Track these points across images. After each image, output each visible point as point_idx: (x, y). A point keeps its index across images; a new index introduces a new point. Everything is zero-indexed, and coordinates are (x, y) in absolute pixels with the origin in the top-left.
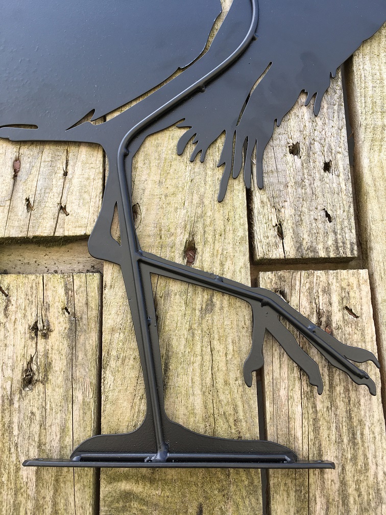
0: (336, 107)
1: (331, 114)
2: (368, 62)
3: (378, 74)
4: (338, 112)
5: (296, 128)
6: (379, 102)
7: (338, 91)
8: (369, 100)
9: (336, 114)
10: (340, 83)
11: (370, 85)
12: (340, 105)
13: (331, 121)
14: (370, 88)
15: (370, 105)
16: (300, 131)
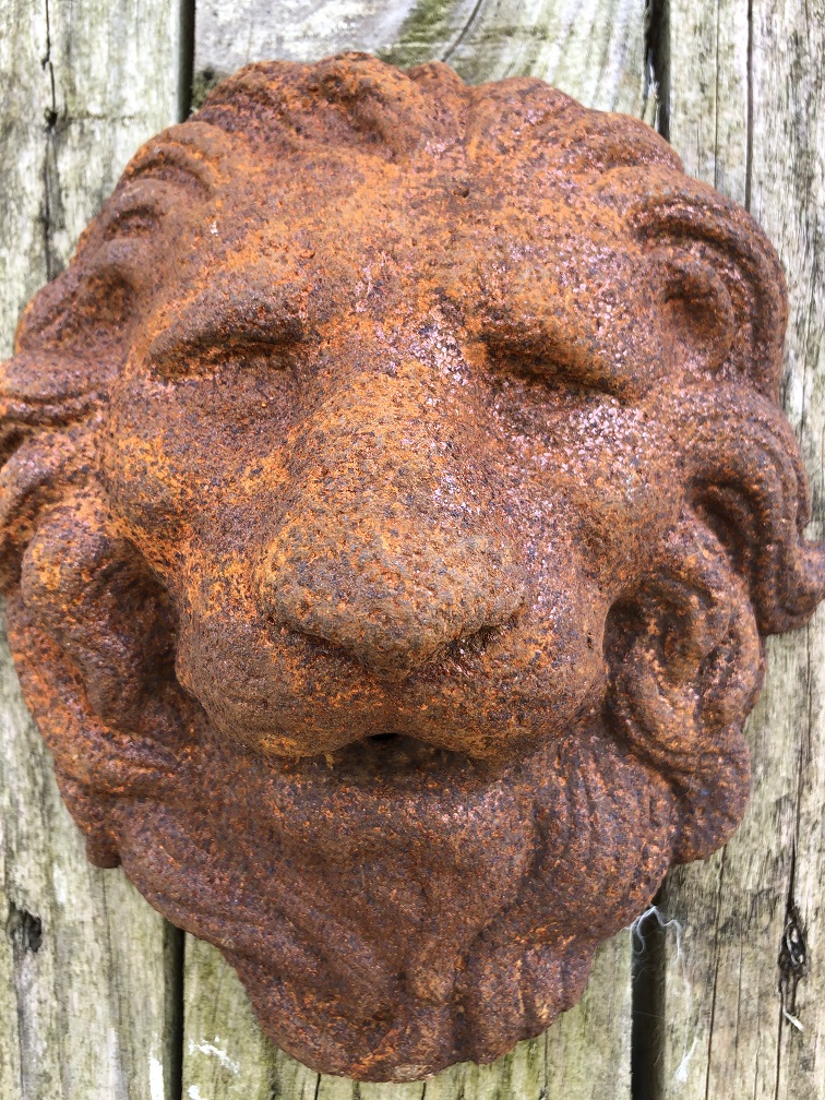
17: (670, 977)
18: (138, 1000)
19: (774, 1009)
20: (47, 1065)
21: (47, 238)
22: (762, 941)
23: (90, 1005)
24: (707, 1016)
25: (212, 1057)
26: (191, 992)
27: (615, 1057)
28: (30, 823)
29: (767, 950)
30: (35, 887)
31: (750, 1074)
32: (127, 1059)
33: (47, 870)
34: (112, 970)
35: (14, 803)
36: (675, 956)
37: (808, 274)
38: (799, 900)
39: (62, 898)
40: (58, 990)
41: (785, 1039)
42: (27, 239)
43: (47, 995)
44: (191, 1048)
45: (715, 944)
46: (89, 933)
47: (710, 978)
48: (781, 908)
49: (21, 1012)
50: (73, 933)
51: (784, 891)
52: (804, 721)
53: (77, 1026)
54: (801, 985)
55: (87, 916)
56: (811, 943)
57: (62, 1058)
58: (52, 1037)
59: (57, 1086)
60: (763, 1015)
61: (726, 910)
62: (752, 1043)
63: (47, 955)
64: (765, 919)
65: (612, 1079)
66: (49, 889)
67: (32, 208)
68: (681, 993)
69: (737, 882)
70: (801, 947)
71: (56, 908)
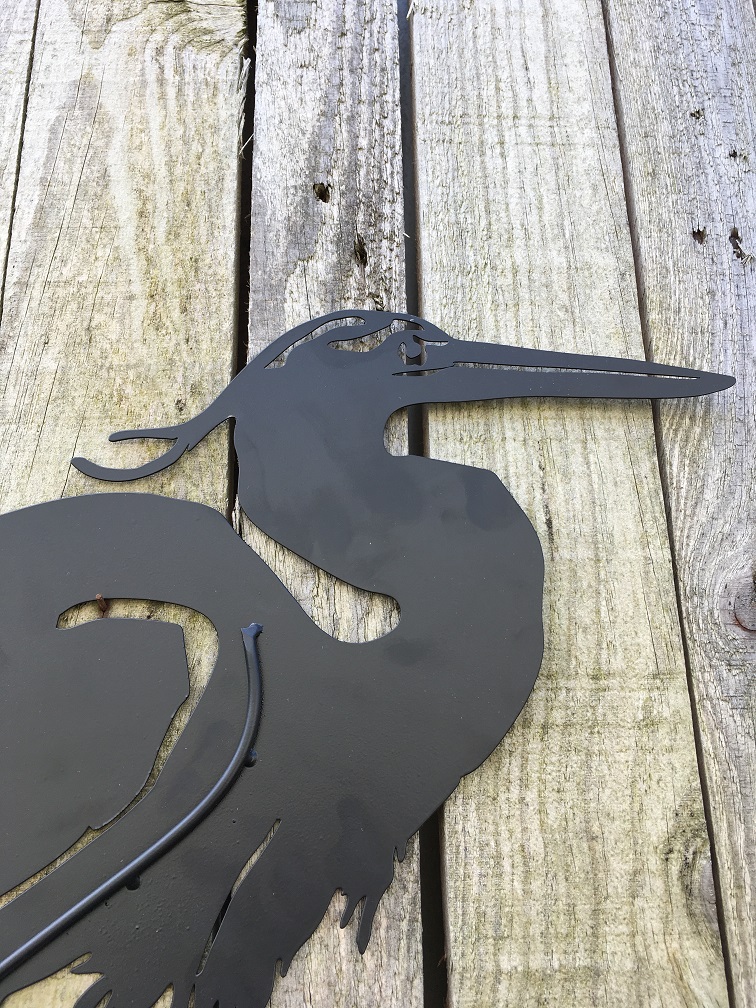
0: (404, 925)
1: (393, 942)
2: (473, 816)
3: (493, 844)
4: (409, 938)
5: (322, 976)
6: (491, 912)
7: (410, 886)
8: (471, 910)
9: (403, 943)
10: (415, 866)
11: (475, 870)
12: (412, 921)
13: (392, 961)
14: (475, 879)
15: (472, 920)
16: (329, 984)
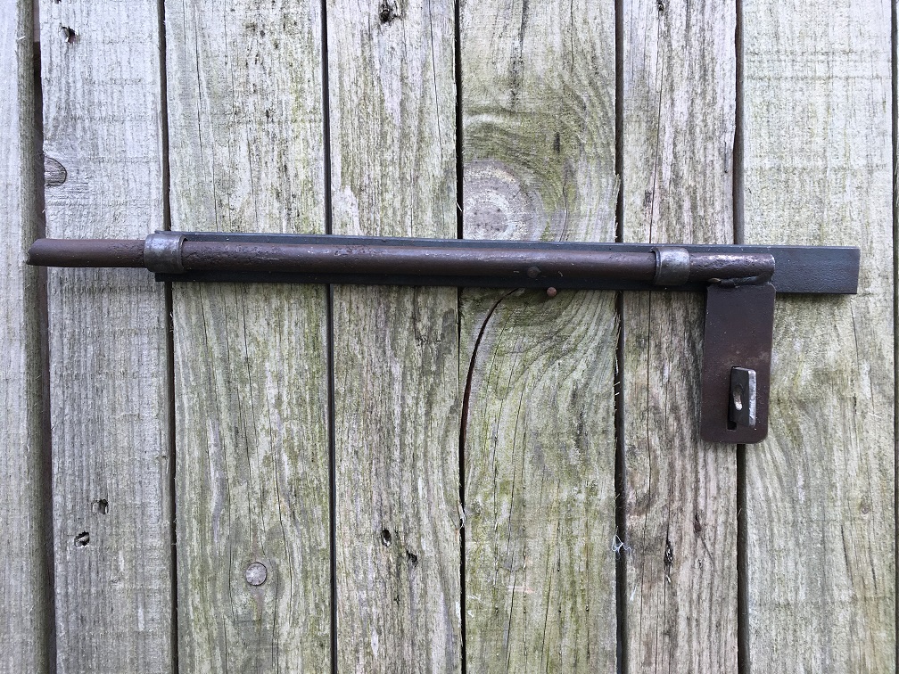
17: (628, 567)
18: (451, 581)
19: (663, 576)
20: (420, 606)
21: (415, 324)
22: (658, 553)
23: (434, 586)
24: (640, 579)
25: (476, 600)
26: (468, 579)
27: (611, 593)
28: (413, 523)
29: (660, 556)
30: (415, 546)
31: (656, 598)
32: (447, 601)
33: (419, 539)
34: (442, 572)
35: (407, 517)
36: (629, 559)
37: (670, 331)
38: (670, 539)
39: (424, 548)
40: (424, 580)
41: (667, 585)
42: (408, 324)
43: (419, 582)
44: (468, 597)
45: (643, 554)
46: (433, 560)
47: (641, 566)
48: (664, 542)
49: (411, 588)
50: (428, 560)
51: (665, 537)
52: (671, 480)
53: (430, 591)
54: (671, 568)
55: (433, 555)
56: (674, 553)
57: (426, 603)
58: (421, 596)
59: (423, 613)
60: (660, 579)
61: (646, 543)
62: (656, 588)
63: (419, 569)
64: (659, 546)
65: (610, 602)
66: (419, 546)
67: (410, 315)
68: (631, 572)
69: (650, 534)
70: (671, 554)
71: (422, 552)
